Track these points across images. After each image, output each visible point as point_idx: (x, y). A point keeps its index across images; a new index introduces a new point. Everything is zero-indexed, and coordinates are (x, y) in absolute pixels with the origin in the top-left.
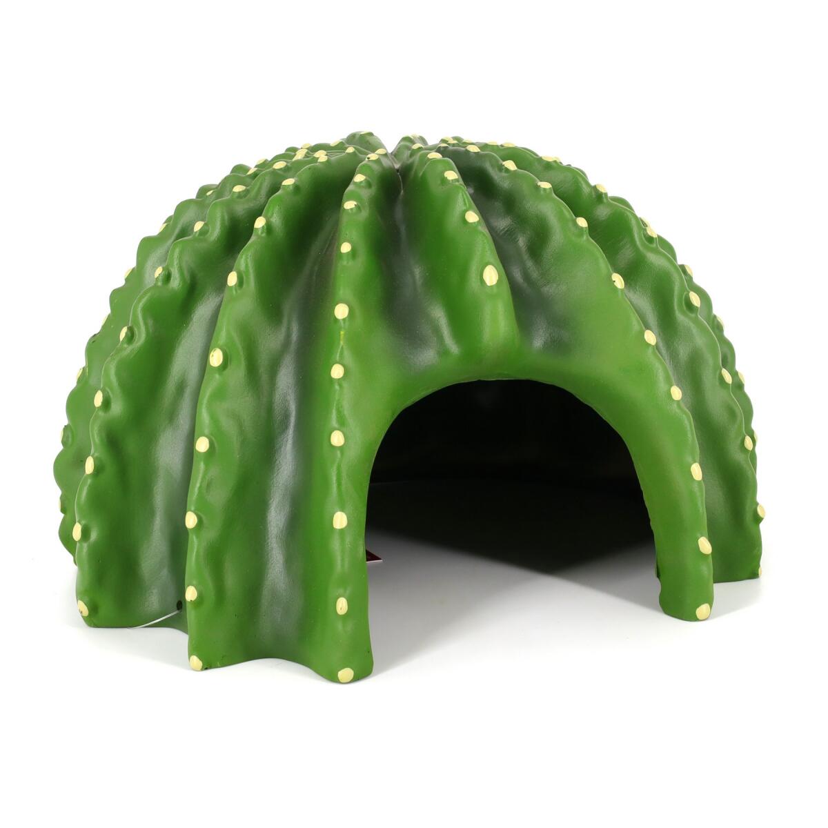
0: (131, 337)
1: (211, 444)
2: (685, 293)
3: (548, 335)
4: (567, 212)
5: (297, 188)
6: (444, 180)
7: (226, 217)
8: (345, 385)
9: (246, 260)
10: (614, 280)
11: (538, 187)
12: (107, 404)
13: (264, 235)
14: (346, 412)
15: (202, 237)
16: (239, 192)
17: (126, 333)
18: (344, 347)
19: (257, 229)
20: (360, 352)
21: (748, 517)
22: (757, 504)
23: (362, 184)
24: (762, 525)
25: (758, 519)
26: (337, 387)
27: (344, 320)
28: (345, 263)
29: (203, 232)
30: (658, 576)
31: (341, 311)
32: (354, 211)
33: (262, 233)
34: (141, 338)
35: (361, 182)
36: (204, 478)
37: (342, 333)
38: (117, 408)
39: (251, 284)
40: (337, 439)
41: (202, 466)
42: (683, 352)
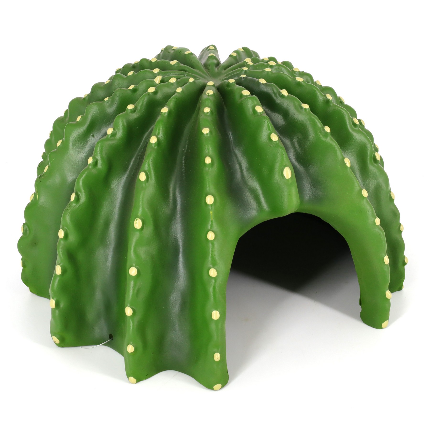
0: (78, 198)
1: (139, 271)
2: (373, 153)
3: (311, 193)
4: (319, 124)
5: (170, 112)
6: (255, 111)
7: (125, 124)
8: (216, 243)
9: (149, 165)
10: (345, 162)
11: (302, 108)
12: (66, 236)
13: (156, 147)
14: (217, 258)
15: (112, 138)
16: (131, 110)
17: (75, 197)
18: (213, 221)
19: (152, 144)
20: (221, 221)
21: (400, 264)
22: (405, 257)
23: (208, 114)
24: (406, 267)
25: (404, 264)
26: (210, 245)
27: (211, 205)
28: (207, 169)
29: (113, 135)
30: (361, 304)
31: (210, 200)
32: (209, 135)
33: (155, 146)
34: (83, 198)
35: (208, 113)
36: (134, 287)
37: (211, 212)
38: (72, 238)
39: (153, 180)
40: (213, 273)
41: (132, 283)
42: (372, 184)
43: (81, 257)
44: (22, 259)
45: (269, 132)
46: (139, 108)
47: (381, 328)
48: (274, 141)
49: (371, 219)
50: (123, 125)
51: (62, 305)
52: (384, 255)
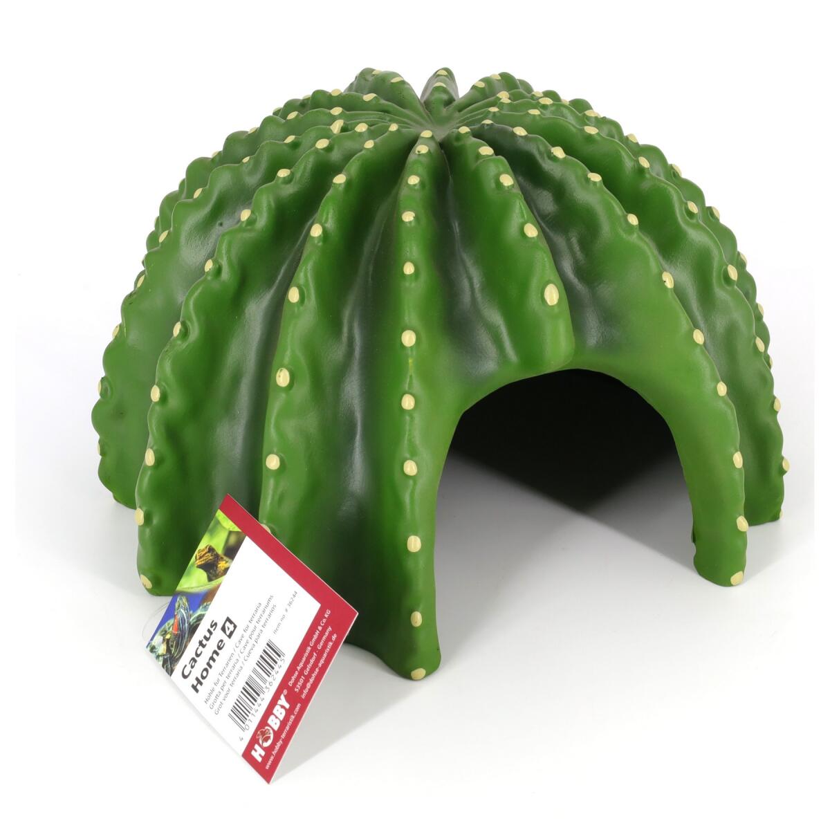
0: (185, 333)
1: (282, 461)
2: (724, 267)
3: (600, 335)
4: (618, 209)
5: (349, 183)
6: (499, 184)
7: (273, 204)
8: (416, 415)
9: (306, 276)
10: (664, 279)
11: (588, 180)
12: (164, 398)
13: (320, 244)
14: (418, 442)
15: (249, 227)
16: (284, 178)
17: (180, 330)
18: (413, 375)
19: (313, 238)
20: (428, 377)
21: (774, 472)
22: (783, 458)
23: (416, 188)
24: (785, 477)
25: (782, 472)
26: (407, 418)
27: (411, 347)
28: (407, 284)
29: (251, 222)
30: (694, 540)
31: (408, 339)
32: (413, 224)
33: (318, 242)
34: (195, 332)
35: (415, 185)
36: (274, 492)
37: (410, 361)
38: (175, 402)
39: (312, 301)
40: (410, 468)
41: (272, 482)
42: (720, 324)
43: (190, 435)
44: (100, 442)
45: (521, 220)
46: (298, 175)
47: (730, 585)
48: (531, 238)
49: (709, 384)
50: (269, 205)
51: (155, 521)
52: (733, 450)
